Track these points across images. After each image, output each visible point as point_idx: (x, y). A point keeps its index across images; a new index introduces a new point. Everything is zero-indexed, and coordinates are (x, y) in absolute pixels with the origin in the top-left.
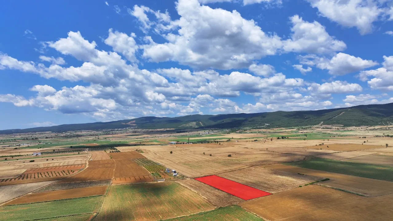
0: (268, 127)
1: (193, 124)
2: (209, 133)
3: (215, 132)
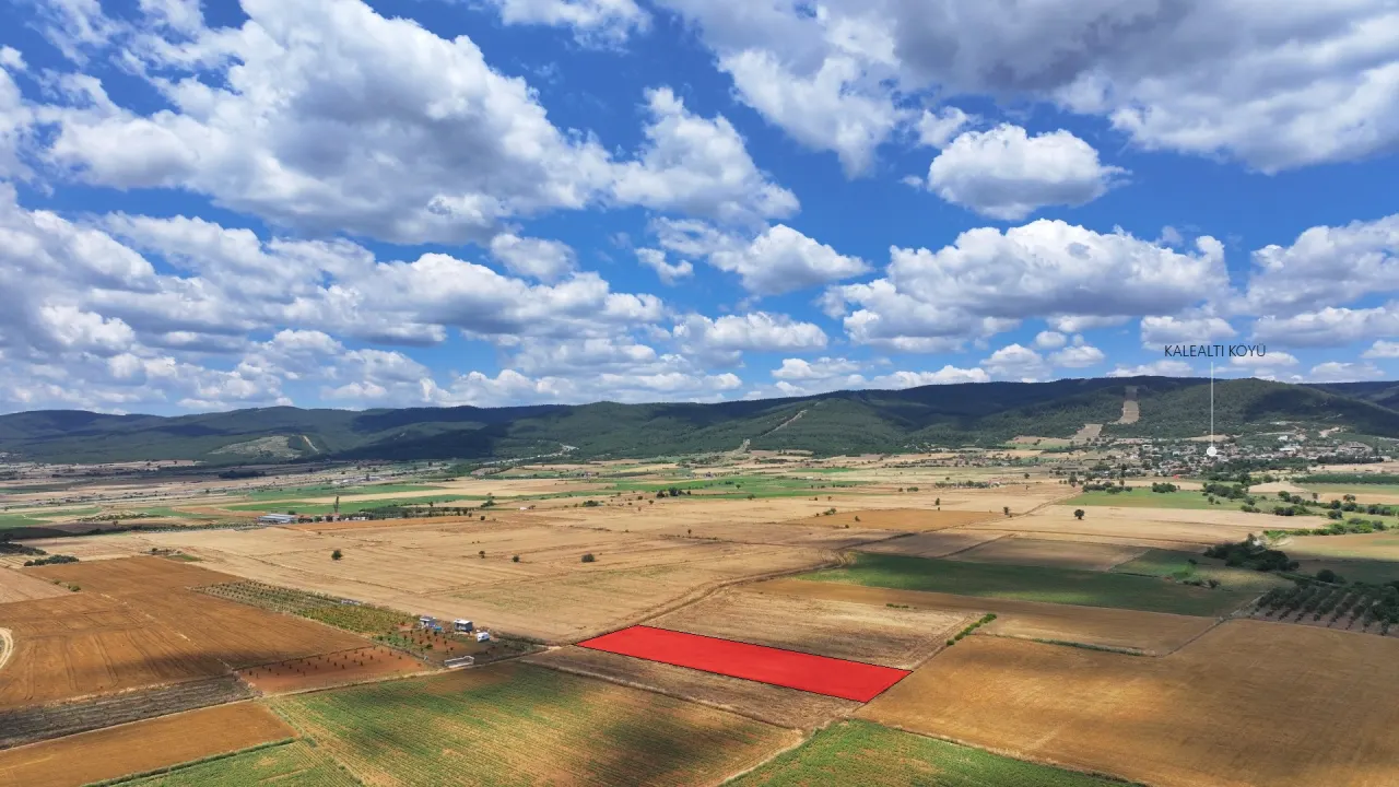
0: (575, 457)
1: (277, 444)
2: (368, 479)
3: (390, 472)
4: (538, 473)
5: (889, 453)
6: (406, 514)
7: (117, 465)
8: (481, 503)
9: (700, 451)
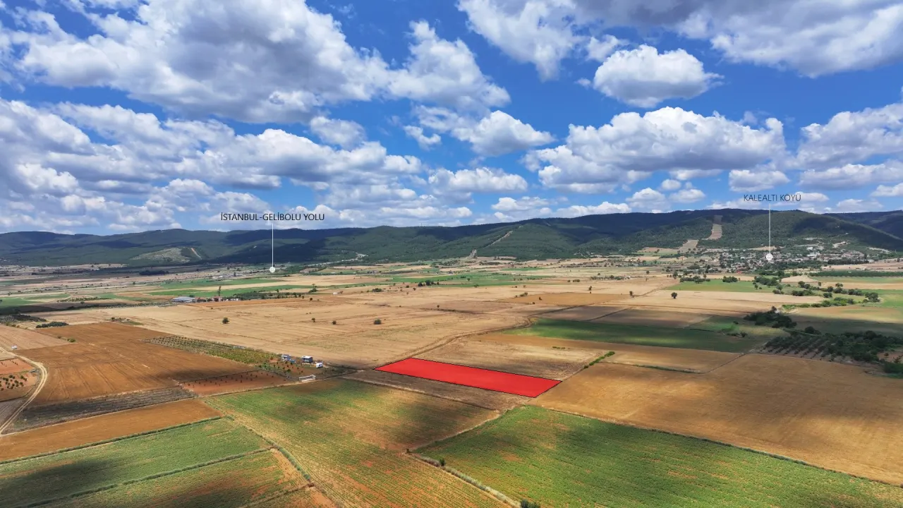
0: (366, 261)
1: (174, 253)
2: (235, 276)
3: (249, 271)
4: (342, 271)
5: (564, 258)
6: (263, 297)
7: (72, 267)
8: (309, 290)
9: (445, 257)
